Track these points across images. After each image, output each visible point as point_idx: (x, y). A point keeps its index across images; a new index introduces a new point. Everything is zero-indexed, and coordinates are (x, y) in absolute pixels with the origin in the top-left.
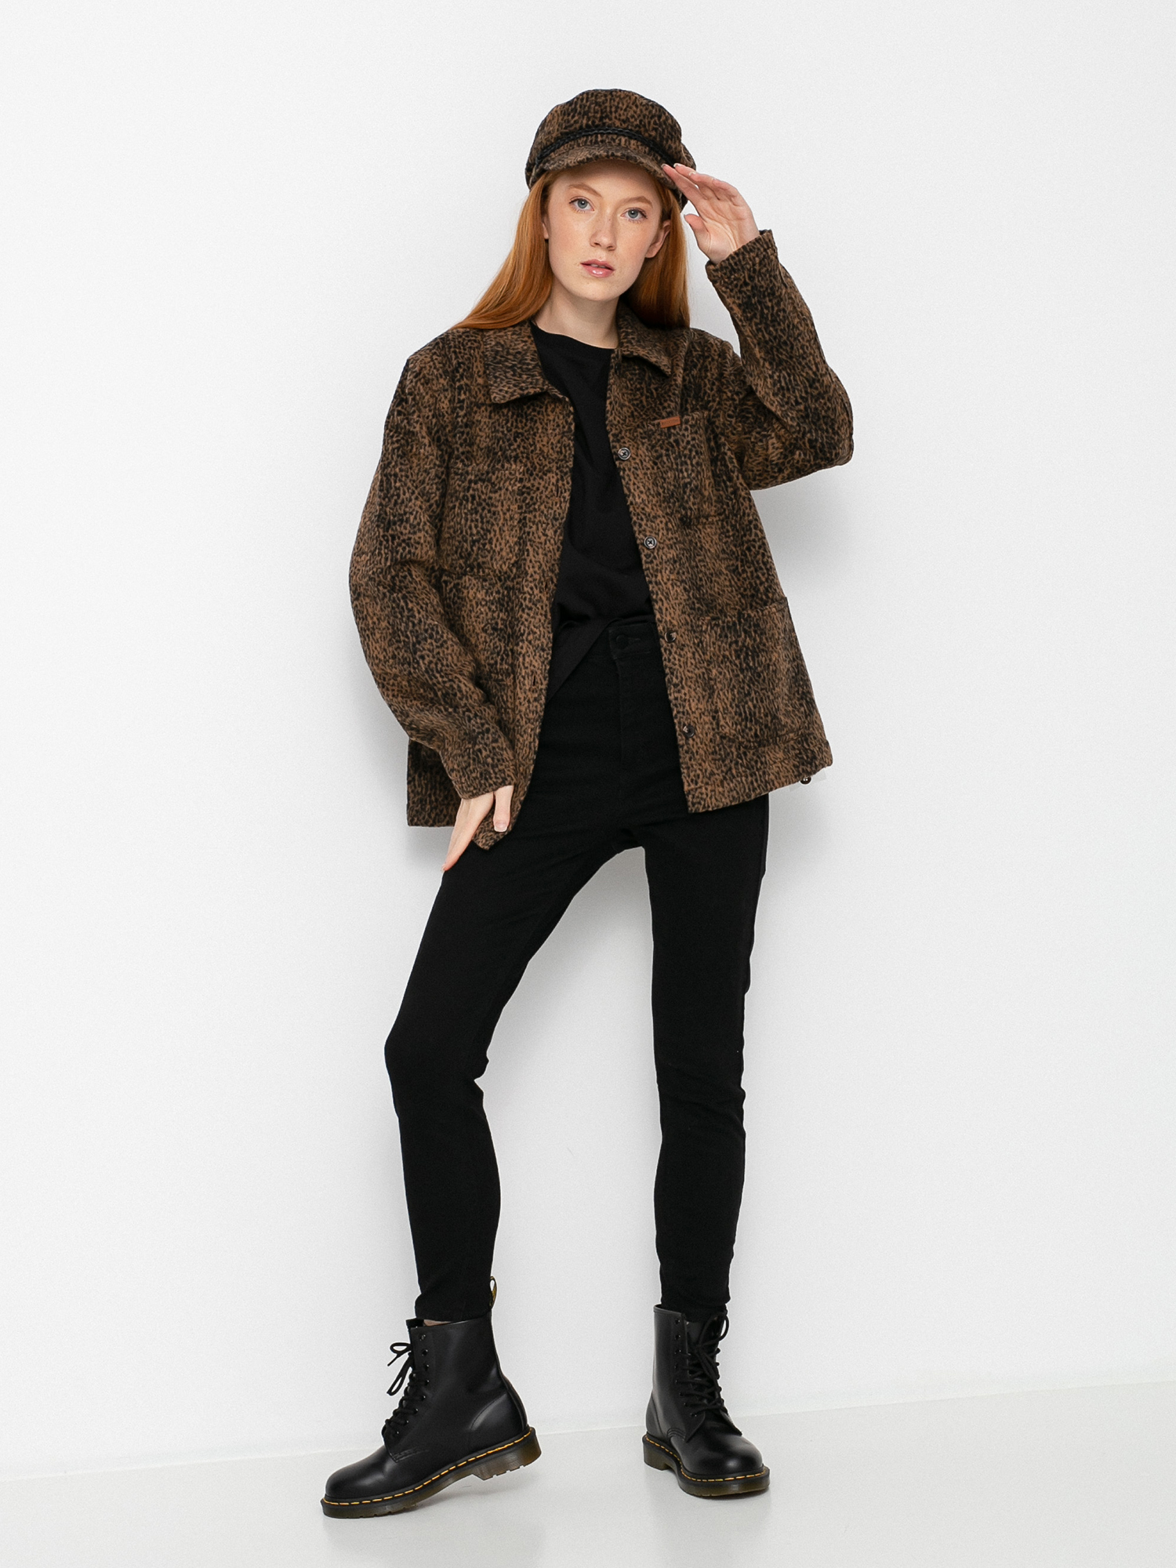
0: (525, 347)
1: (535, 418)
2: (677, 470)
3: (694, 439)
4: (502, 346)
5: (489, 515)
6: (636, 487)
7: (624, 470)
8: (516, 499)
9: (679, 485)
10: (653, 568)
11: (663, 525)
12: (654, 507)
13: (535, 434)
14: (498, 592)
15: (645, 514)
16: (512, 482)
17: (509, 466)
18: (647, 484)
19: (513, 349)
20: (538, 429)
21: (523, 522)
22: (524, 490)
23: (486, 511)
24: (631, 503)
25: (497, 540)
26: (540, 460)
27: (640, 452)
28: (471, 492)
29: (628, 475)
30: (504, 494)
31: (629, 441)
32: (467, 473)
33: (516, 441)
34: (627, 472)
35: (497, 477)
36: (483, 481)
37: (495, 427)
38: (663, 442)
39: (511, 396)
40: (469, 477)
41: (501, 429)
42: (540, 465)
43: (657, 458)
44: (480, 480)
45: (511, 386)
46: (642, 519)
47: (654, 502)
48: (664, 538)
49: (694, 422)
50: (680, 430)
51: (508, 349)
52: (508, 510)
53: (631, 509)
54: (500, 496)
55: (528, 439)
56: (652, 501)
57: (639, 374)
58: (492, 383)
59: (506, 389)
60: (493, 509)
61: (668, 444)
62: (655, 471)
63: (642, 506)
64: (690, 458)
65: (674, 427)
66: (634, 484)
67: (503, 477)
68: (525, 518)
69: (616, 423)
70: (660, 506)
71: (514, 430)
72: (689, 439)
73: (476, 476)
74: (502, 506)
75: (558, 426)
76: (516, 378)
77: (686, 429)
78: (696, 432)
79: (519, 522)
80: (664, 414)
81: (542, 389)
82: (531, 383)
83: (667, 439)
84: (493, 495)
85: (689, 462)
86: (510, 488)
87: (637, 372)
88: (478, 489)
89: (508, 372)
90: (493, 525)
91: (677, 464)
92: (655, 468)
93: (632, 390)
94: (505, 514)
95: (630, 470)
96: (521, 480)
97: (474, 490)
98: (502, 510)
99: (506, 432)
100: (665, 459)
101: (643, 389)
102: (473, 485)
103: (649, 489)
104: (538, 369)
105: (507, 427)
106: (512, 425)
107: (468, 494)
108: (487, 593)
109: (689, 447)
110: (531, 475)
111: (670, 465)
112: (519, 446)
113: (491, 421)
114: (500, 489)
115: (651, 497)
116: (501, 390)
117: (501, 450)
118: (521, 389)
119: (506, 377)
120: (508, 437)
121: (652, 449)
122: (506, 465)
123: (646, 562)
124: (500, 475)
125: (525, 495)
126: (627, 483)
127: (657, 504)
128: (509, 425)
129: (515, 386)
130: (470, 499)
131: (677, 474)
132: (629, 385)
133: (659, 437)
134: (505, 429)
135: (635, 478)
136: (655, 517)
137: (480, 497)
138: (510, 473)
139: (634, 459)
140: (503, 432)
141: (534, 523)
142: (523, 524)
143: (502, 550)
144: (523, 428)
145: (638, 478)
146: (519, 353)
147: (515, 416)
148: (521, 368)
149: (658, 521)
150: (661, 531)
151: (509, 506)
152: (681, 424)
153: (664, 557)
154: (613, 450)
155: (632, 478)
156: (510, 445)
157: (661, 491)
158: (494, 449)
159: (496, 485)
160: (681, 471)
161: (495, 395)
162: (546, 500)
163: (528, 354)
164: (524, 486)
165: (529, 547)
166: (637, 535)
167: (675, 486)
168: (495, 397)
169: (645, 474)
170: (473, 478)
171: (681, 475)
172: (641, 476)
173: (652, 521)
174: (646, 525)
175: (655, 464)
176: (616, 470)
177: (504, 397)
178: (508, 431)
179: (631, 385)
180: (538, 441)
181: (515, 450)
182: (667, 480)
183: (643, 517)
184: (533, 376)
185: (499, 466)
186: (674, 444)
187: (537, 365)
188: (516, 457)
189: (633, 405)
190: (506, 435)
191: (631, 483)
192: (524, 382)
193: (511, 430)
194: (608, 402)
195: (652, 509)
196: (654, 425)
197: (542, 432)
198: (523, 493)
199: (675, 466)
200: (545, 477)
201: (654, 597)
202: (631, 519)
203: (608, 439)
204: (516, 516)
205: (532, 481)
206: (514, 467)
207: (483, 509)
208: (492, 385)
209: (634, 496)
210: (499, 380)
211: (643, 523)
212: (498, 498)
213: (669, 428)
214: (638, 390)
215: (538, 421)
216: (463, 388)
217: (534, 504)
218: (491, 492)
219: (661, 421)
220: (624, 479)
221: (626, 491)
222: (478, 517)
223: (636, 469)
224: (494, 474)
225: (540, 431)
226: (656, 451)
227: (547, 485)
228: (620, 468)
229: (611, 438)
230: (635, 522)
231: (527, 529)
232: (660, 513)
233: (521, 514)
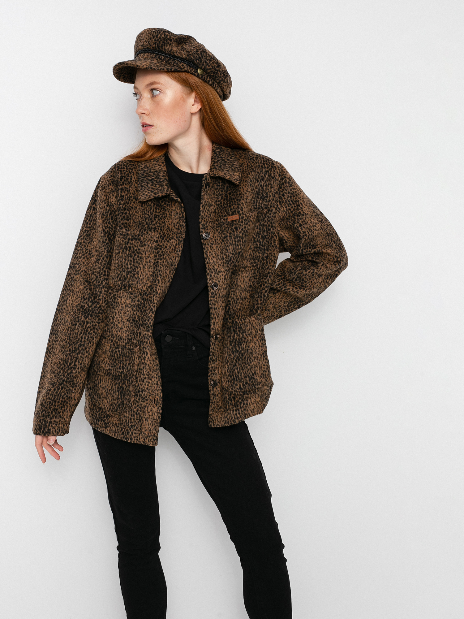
0: (160, 169)
1: (165, 208)
2: (235, 245)
3: (245, 228)
4: (148, 168)
5: (138, 258)
6: (211, 254)
7: (205, 244)
8: (153, 251)
9: (236, 253)
10: (214, 300)
11: (223, 277)
12: (220, 266)
13: (165, 217)
14: (138, 301)
15: (214, 270)
16: (152, 242)
17: (151, 233)
18: (217, 252)
19: (154, 169)
20: (167, 215)
21: (156, 264)
22: (158, 247)
23: (136, 256)
24: (208, 263)
25: (142, 273)
26: (167, 231)
27: (215, 235)
28: (129, 245)
29: (207, 247)
30: (147, 248)
31: (210, 229)
32: (128, 234)
33: (155, 220)
34: (207, 246)
35: (144, 239)
36: (136, 240)
37: (144, 212)
38: (229, 229)
39: (149, 198)
40: (128, 237)
41: (147, 213)
42: (167, 234)
43: (225, 238)
44: (134, 239)
45: (150, 191)
46: (212, 272)
47: (220, 263)
48: (223, 284)
49: (246, 218)
50: (239, 222)
51: (151, 169)
52: (149, 257)
53: (207, 266)
54: (145, 249)
55: (161, 219)
56: (219, 262)
57: (222, 185)
58: (139, 189)
59: (146, 193)
60: (140, 255)
61: (231, 230)
62: (223, 245)
63: (213, 264)
64: (242, 238)
65: (235, 221)
66: (210, 252)
67: (147, 238)
68: (157, 262)
69: (205, 216)
70: (223, 266)
71: (154, 214)
72: (243, 227)
73: (132, 236)
74: (145, 254)
75: (177, 214)
76: (153, 187)
77: (242, 222)
78: (247, 224)
79: (153, 264)
80: (230, 213)
81: (166, 194)
82: (160, 190)
83: (231, 227)
84: (141, 248)
85: (241, 240)
86: (150, 245)
87: (221, 184)
88: (133, 244)
89: (149, 183)
90: (139, 264)
91: (235, 241)
92: (223, 243)
93: (217, 195)
94: (146, 259)
95: (208, 245)
96: (157, 242)
97: (130, 244)
98: (145, 256)
99: (150, 215)
100: (229, 238)
101: (223, 194)
102: (130, 241)
103: (218, 256)
104: (166, 182)
105: (151, 212)
106: (153, 211)
107: (128, 246)
108: (132, 301)
109: (243, 232)
110: (163, 239)
111: (231, 242)
112: (156, 223)
113: (142, 208)
114: (145, 245)
115: (218, 260)
116: (144, 194)
117: (147, 224)
118: (155, 194)
119: (148, 186)
120: (151, 218)
121: (222, 232)
122: (149, 232)
123: (211, 297)
124: (145, 237)
125: (159, 250)
126: (206, 252)
127: (222, 265)
128: (152, 211)
129: (152, 192)
130: (128, 249)
131: (235, 247)
132: (216, 193)
133: (226, 226)
134: (149, 213)
135: (211, 249)
136: (219, 272)
137: (133, 248)
138: (151, 237)
139: (211, 239)
140: (148, 215)
141: (162, 265)
142: (156, 266)
143: (143, 278)
144: (159, 212)
145: (213, 249)
146: (156, 171)
147: (155, 206)
148: (156, 181)
149: (221, 274)
150: (222, 280)
151: (149, 255)
152: (239, 219)
153: (221, 294)
154: (201, 234)
155: (209, 249)
156: (152, 222)
157: (224, 257)
158: (143, 223)
159: (143, 243)
160: (238, 245)
161: (140, 196)
162: (169, 254)
163: (161, 173)
164: (158, 245)
165: (159, 278)
166: (208, 281)
167: (233, 254)
168: (140, 198)
169: (217, 247)
170: (130, 237)
171: (237, 247)
172: (215, 248)
173: (217, 274)
174: (214, 276)
175: (223, 241)
176: (202, 244)
177: (145, 198)
178: (151, 214)
179: (217, 192)
180: (167, 221)
181: (154, 224)
182: (229, 251)
183: (213, 271)
184: (162, 186)
185: (145, 233)
186: (235, 230)
187: (165, 179)
188: (155, 229)
189: (217, 205)
190: (150, 216)
191: (209, 251)
192: (157, 190)
193: (153, 214)
194: (201, 205)
195: (219, 267)
196: (224, 219)
197: (169, 217)
198: (157, 249)
199: (234, 243)
200: (170, 241)
201: (212, 316)
202: (206, 271)
203: (199, 226)
204: (153, 261)
205: (163, 243)
206: (153, 234)
207: (135, 255)
208: (139, 191)
209: (209, 259)
210: (143, 188)
211: (213, 275)
212: (143, 250)
213: (233, 221)
214: (221, 195)
215: (167, 210)
216: (123, 189)
217: (164, 255)
218: (140, 246)
219: (228, 217)
220: (205, 250)
221: (205, 256)
222: (132, 259)
223: (212, 244)
224: (142, 236)
225: (168, 216)
226: (224, 234)
227: (171, 246)
228: (203, 244)
229: (201, 227)
230: (208, 274)
231: (158, 268)
232: (223, 270)
233: (155, 260)
